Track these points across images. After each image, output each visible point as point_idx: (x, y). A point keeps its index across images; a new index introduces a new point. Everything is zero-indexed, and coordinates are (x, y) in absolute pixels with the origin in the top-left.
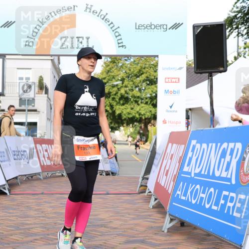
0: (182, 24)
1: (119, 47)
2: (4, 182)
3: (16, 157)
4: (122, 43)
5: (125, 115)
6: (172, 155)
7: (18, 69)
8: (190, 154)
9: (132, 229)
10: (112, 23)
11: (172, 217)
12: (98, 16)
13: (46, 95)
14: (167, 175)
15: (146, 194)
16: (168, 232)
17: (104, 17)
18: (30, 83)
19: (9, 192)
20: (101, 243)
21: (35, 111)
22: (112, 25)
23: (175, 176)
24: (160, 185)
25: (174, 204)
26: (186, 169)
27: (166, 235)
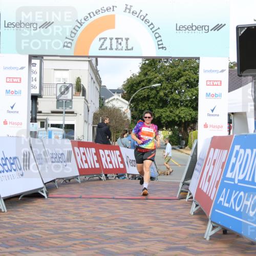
0: (225, 25)
1: (159, 48)
2: (42, 185)
3: (54, 160)
4: (162, 44)
5: (164, 118)
6: (215, 160)
7: (55, 69)
8: (233, 160)
9: (173, 236)
10: (152, 24)
11: (214, 225)
12: (138, 17)
13: (84, 97)
14: (209, 181)
15: (186, 200)
16: (210, 239)
17: (144, 18)
18: (68, 85)
19: (47, 196)
20: (142, 250)
21: (73, 113)
22: (152, 26)
23: (218, 182)
24: (202, 191)
25: (216, 210)
26: (229, 175)
27: (208, 243)
